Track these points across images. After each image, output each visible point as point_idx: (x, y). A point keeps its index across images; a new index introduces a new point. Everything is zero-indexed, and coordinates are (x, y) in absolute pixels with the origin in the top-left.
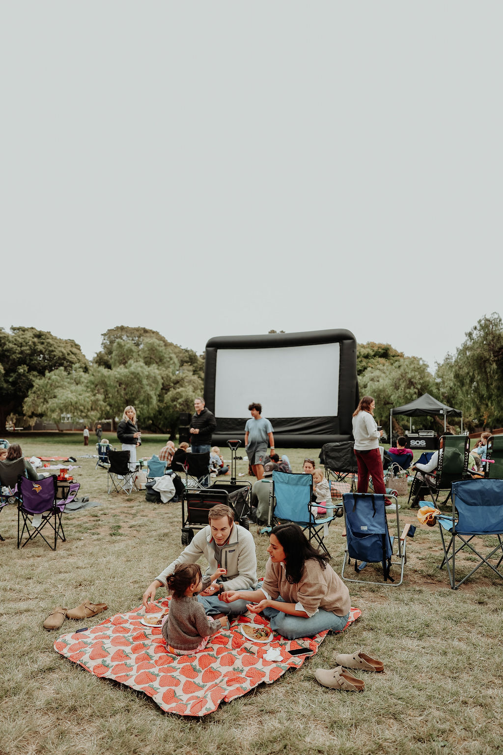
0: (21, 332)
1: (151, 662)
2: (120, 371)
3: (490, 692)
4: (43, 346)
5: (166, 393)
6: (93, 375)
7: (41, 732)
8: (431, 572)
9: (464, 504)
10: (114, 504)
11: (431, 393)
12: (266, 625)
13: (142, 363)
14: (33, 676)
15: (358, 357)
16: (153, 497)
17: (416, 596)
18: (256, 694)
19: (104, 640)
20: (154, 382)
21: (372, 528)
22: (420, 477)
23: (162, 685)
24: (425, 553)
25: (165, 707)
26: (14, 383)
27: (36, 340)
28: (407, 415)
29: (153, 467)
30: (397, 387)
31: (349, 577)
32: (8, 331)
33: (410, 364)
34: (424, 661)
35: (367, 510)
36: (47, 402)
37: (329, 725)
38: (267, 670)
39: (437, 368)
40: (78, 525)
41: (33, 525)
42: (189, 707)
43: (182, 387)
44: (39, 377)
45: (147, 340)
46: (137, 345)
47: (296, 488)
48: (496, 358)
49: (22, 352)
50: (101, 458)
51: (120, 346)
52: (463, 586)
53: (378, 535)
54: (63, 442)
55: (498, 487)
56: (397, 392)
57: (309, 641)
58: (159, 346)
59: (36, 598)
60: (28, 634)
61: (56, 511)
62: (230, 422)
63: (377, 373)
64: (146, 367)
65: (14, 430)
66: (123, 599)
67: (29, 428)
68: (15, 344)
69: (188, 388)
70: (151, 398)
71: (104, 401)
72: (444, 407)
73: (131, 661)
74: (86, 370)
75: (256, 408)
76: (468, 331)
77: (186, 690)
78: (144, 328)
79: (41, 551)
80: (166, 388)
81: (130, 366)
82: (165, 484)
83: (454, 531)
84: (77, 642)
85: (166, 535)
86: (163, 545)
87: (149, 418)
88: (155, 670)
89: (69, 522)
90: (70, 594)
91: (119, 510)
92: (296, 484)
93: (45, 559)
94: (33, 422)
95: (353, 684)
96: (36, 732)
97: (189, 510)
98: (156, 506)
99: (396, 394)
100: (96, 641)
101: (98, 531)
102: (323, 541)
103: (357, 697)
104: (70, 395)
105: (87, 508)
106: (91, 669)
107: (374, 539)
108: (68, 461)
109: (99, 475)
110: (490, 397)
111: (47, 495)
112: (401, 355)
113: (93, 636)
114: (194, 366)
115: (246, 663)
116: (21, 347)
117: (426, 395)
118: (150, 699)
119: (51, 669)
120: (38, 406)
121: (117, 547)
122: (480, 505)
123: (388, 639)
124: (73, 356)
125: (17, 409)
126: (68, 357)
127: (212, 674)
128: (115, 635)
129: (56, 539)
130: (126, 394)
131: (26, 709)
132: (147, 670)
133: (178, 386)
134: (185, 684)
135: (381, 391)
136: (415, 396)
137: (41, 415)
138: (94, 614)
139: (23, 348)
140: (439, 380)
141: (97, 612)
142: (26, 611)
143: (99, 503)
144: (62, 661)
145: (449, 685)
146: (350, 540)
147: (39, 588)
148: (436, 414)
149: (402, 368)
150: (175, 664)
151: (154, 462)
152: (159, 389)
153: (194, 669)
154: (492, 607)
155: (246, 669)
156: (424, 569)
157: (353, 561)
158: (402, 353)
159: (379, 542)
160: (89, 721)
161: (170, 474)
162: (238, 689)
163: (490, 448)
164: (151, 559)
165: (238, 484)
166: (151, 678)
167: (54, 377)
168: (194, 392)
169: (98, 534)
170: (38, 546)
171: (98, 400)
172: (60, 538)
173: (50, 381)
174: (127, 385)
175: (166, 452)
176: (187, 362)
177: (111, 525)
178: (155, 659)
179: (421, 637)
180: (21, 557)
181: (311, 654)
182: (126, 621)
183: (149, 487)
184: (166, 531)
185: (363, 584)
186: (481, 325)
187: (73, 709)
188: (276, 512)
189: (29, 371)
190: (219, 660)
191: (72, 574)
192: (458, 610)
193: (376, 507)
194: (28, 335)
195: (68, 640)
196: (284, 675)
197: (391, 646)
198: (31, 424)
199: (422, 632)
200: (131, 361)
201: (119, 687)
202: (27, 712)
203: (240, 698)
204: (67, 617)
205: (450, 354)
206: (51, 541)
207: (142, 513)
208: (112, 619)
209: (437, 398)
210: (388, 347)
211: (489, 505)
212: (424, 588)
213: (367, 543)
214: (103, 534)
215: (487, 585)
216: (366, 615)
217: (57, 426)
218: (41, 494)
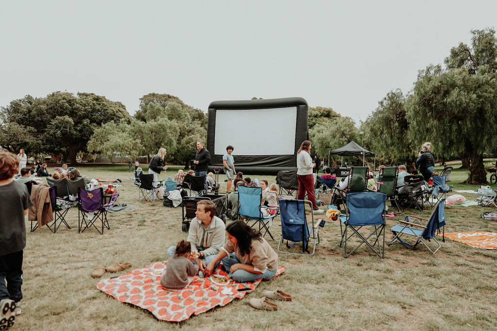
0: (84, 97)
1: (154, 294)
2: (151, 123)
3: (350, 310)
4: (100, 106)
5: (183, 139)
6: (134, 126)
7: (87, 329)
8: (333, 248)
9: (353, 207)
10: (143, 207)
11: (356, 141)
12: (226, 276)
13: (167, 119)
14: (84, 301)
15: (310, 117)
16: (168, 204)
17: (321, 261)
18: (213, 311)
19: (127, 283)
20: (174, 131)
21: (296, 221)
22: (337, 193)
23: (159, 305)
24: (333, 238)
25: (159, 317)
26: (80, 131)
27: (95, 102)
28: (339, 155)
29: (168, 184)
30: (334, 137)
31: (283, 251)
32: (76, 96)
33: (343, 122)
34: (316, 295)
35: (293, 210)
36: (103, 144)
37: (253, 327)
38: (222, 299)
39: (361, 124)
40: (119, 220)
41: (89, 218)
42: (173, 317)
43: (193, 134)
44: (97, 127)
45: (170, 103)
46: (164, 106)
47: (252, 196)
48: (398, 119)
49: (85, 110)
50: (137, 180)
51: (152, 107)
52: (351, 256)
53: (300, 225)
54: (114, 170)
55: (375, 197)
57: (251, 285)
58: (178, 107)
59: (89, 261)
60: (81, 280)
61: (103, 210)
63: (322, 127)
64: (169, 121)
65: (82, 162)
66: (141, 261)
67: (92, 161)
68: (81, 105)
69: (197, 135)
70: (172, 141)
71: (141, 144)
72: (364, 150)
73: (143, 294)
74: (129, 122)
76: (381, 100)
77: (173, 309)
78: (169, 95)
79: (93, 234)
80: (182, 135)
81: (158, 120)
82: (175, 195)
83: (346, 223)
84: (111, 284)
85: (173, 226)
86: (171, 232)
87: (172, 155)
88: (156, 298)
89: (113, 218)
90: (109, 258)
91: (146, 211)
92: (252, 194)
93: (96, 239)
94: (94, 157)
95: (270, 306)
96: (83, 329)
97: (187, 210)
98: (169, 209)
99: (333, 141)
100: (122, 283)
101: (131, 223)
102: (269, 230)
103: (272, 314)
104: (118, 140)
105: (125, 210)
106: (118, 298)
107: (298, 228)
108: (116, 182)
109: (135, 190)
110: (393, 144)
111: (96, 200)
112: (339, 116)
113: (121, 281)
114: (201, 121)
115: (210, 295)
116: (85, 106)
117: (352, 142)
118: (150, 313)
119: (94, 298)
120: (97, 146)
121: (142, 232)
122: (363, 207)
123: (298, 284)
124: (120, 113)
125: (83, 148)
126: (117, 114)
127: (190, 301)
128: (134, 280)
129: (103, 228)
130: (156, 139)
131: (78, 317)
132: (150, 298)
133: (190, 133)
134: (173, 306)
135: (324, 139)
136: (345, 143)
137: (99, 153)
138: (123, 269)
139: (86, 107)
140: (362, 133)
141: (125, 268)
142: (81, 267)
143: (132, 207)
144: (101, 294)
145: (328, 307)
146: (283, 228)
147: (91, 255)
148: (359, 155)
149: (338, 124)
150: (168, 295)
151: (170, 181)
152: (178, 136)
153: (179, 298)
154: (364, 267)
155: (210, 298)
156: (330, 246)
157: (285, 241)
158: (339, 114)
159: (301, 229)
160: (114, 324)
161: (179, 189)
162: (203, 308)
163: (382, 175)
164: (162, 239)
165: (219, 194)
166: (152, 302)
167: (107, 127)
168: (201, 138)
169: (131, 225)
170: (92, 232)
171: (137, 143)
172: (106, 226)
173: (105, 130)
174: (156, 133)
175: (179, 175)
176: (197, 118)
177: (139, 220)
178: (156, 293)
179: (318, 283)
180: (81, 238)
181: (250, 291)
182: (141, 273)
183: (165, 197)
184: (174, 223)
185: (290, 254)
186: (389, 97)
187: (106, 318)
188: (240, 211)
189: (91, 122)
190: (194, 294)
191: (111, 247)
192: (344, 269)
193: (299, 208)
194: (90, 99)
195: (105, 283)
196: (232, 302)
197: (298, 287)
198: (93, 158)
199: (319, 280)
200: (159, 117)
201: (134, 307)
202: (78, 319)
203: (204, 313)
204: (106, 271)
205: (369, 115)
206: (100, 229)
207: (160, 213)
208: (133, 272)
209: (360, 144)
210: (330, 110)
211: (369, 208)
212: (327, 257)
213: (293, 230)
214: (133, 225)
215: (365, 255)
216: (287, 271)
217: (111, 160)
218: (93, 200)
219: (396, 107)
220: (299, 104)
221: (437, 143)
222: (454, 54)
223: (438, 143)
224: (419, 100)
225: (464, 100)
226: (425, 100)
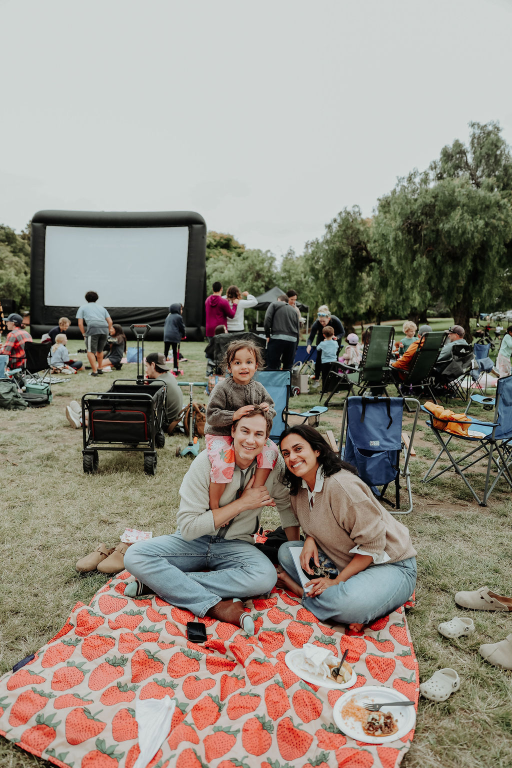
9: (503, 405)
21: (384, 443)
35: (379, 419)
39: (282, 261)
56: (244, 284)
62: (62, 311)
63: (220, 264)
69: (9, 270)
75: (92, 297)
97: (93, 424)
99: (243, 286)
112: (243, 247)
113: (49, 673)
114: (12, 247)
117: (276, 289)
136: (262, 289)
140: (285, 274)
158: (243, 245)
168: (16, 275)
176: (3, 241)
186: (341, 218)
193: (391, 415)
205: (292, 248)
210: (230, 237)
219: (352, 234)
220: (192, 223)
221: (424, 292)
222: (447, 156)
223: (426, 293)
224: (402, 223)
225: (468, 227)
226: (410, 224)
